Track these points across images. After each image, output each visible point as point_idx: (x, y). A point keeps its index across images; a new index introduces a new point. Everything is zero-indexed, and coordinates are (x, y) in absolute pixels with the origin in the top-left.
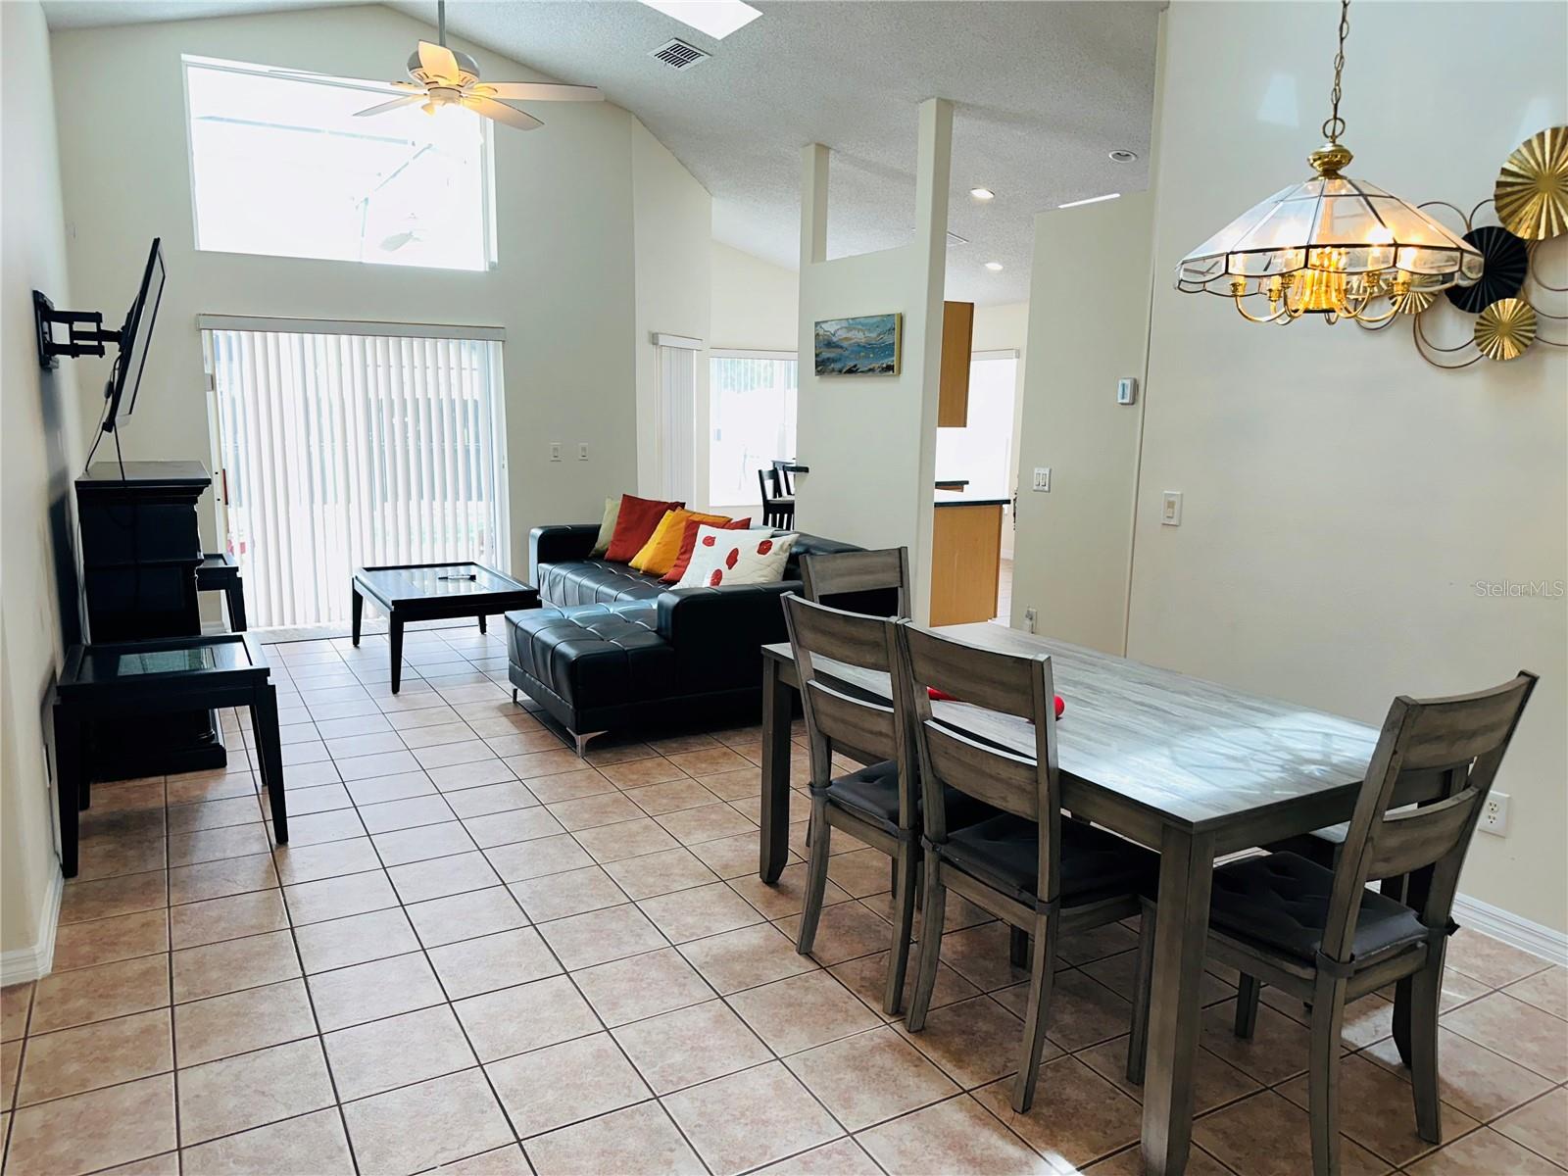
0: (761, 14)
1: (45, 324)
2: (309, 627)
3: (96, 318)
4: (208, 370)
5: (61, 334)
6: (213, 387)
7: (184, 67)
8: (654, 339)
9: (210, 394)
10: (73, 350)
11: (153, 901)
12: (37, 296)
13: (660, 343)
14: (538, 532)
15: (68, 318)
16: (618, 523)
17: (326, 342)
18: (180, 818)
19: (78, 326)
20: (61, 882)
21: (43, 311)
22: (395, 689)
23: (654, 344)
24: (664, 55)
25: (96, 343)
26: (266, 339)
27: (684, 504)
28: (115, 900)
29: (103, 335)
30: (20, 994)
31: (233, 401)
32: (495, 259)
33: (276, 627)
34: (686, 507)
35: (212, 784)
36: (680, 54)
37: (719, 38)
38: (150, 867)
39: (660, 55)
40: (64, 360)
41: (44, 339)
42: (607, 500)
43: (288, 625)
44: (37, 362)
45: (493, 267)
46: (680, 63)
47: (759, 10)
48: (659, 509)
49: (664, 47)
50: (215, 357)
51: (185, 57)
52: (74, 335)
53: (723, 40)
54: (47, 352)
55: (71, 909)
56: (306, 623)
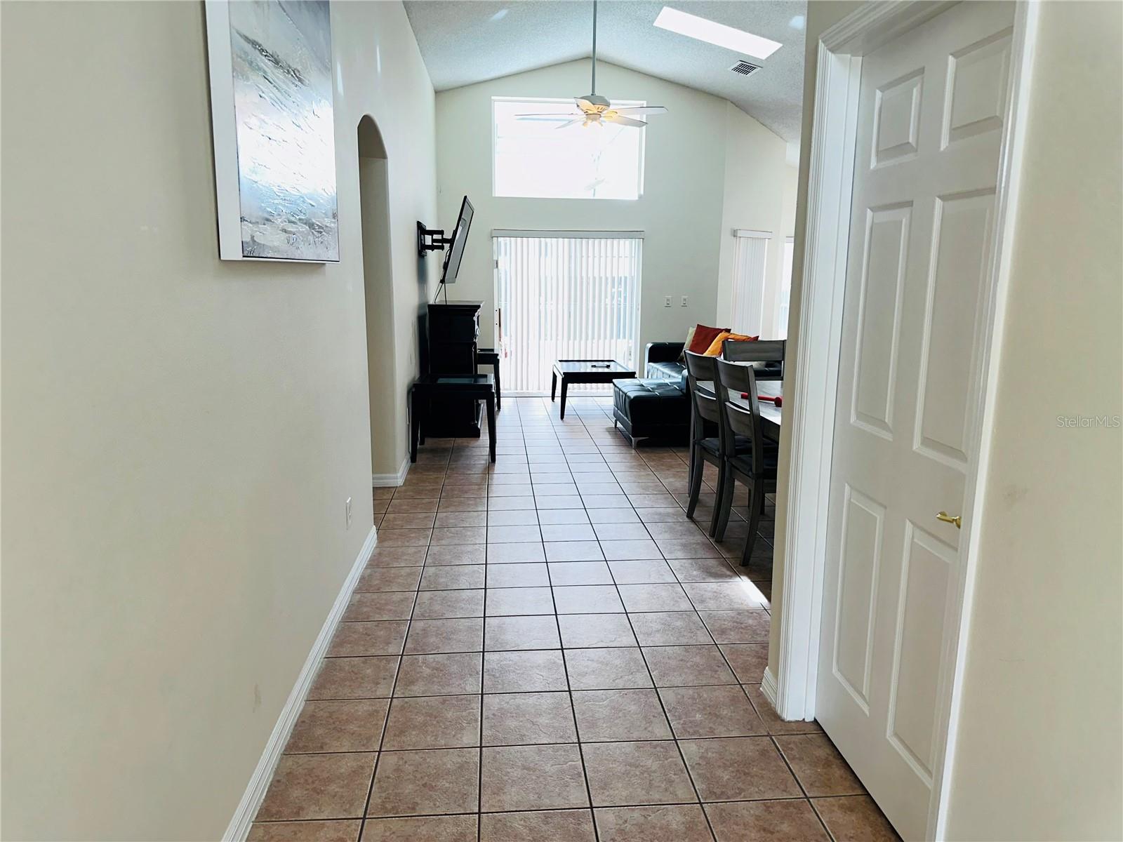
0: (781, 45)
1: (422, 236)
2: (534, 392)
3: (441, 232)
4: (495, 258)
5: (428, 240)
6: (497, 266)
7: (493, 102)
8: (734, 233)
9: (495, 270)
10: (432, 248)
11: (440, 472)
12: (419, 223)
13: (739, 235)
14: (650, 345)
15: (431, 233)
16: (693, 341)
17: (552, 242)
18: (458, 453)
19: (435, 237)
20: (410, 464)
21: (421, 230)
22: (562, 417)
23: (734, 236)
24: (736, 69)
25: (441, 244)
26: (522, 241)
27: (730, 330)
28: (428, 470)
29: (444, 241)
30: (392, 489)
31: (506, 272)
32: (642, 192)
33: (519, 391)
34: (731, 332)
35: (472, 442)
36: (745, 68)
37: (764, 57)
38: (443, 463)
39: (734, 69)
40: (429, 252)
41: (421, 242)
42: (691, 328)
43: (525, 390)
44: (417, 253)
45: (640, 197)
46: (747, 73)
47: (779, 42)
48: (717, 332)
49: (736, 66)
50: (499, 253)
51: (493, 98)
52: (434, 241)
53: (766, 59)
54: (422, 249)
55: (412, 471)
56: (533, 390)
